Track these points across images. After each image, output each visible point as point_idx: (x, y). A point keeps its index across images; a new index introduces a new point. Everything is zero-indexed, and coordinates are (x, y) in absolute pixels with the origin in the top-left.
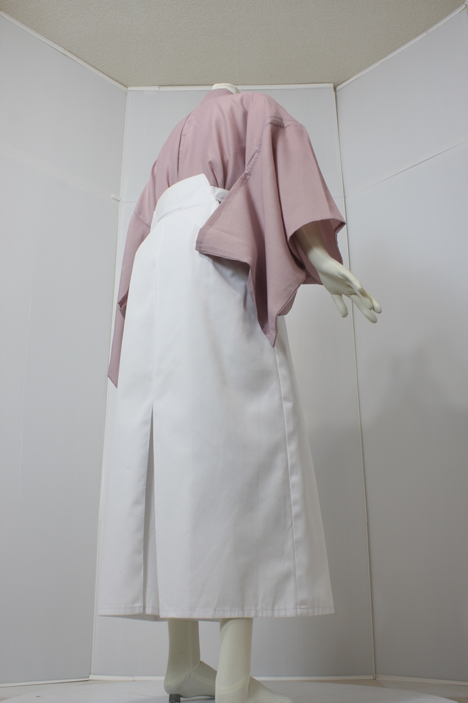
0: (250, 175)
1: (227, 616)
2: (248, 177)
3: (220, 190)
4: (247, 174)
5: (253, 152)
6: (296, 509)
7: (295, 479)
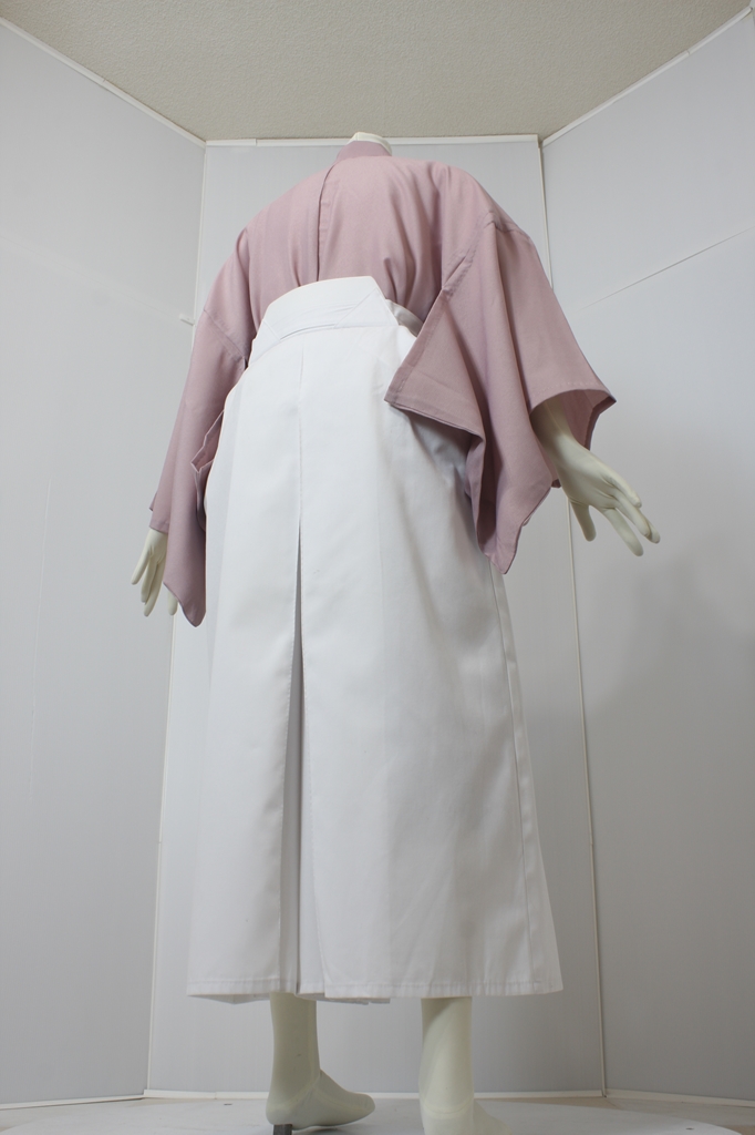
0: (452, 295)
1: (447, 994)
2: (448, 297)
3: (399, 309)
4: (446, 293)
5: (457, 260)
6: (528, 828)
7: (525, 782)
